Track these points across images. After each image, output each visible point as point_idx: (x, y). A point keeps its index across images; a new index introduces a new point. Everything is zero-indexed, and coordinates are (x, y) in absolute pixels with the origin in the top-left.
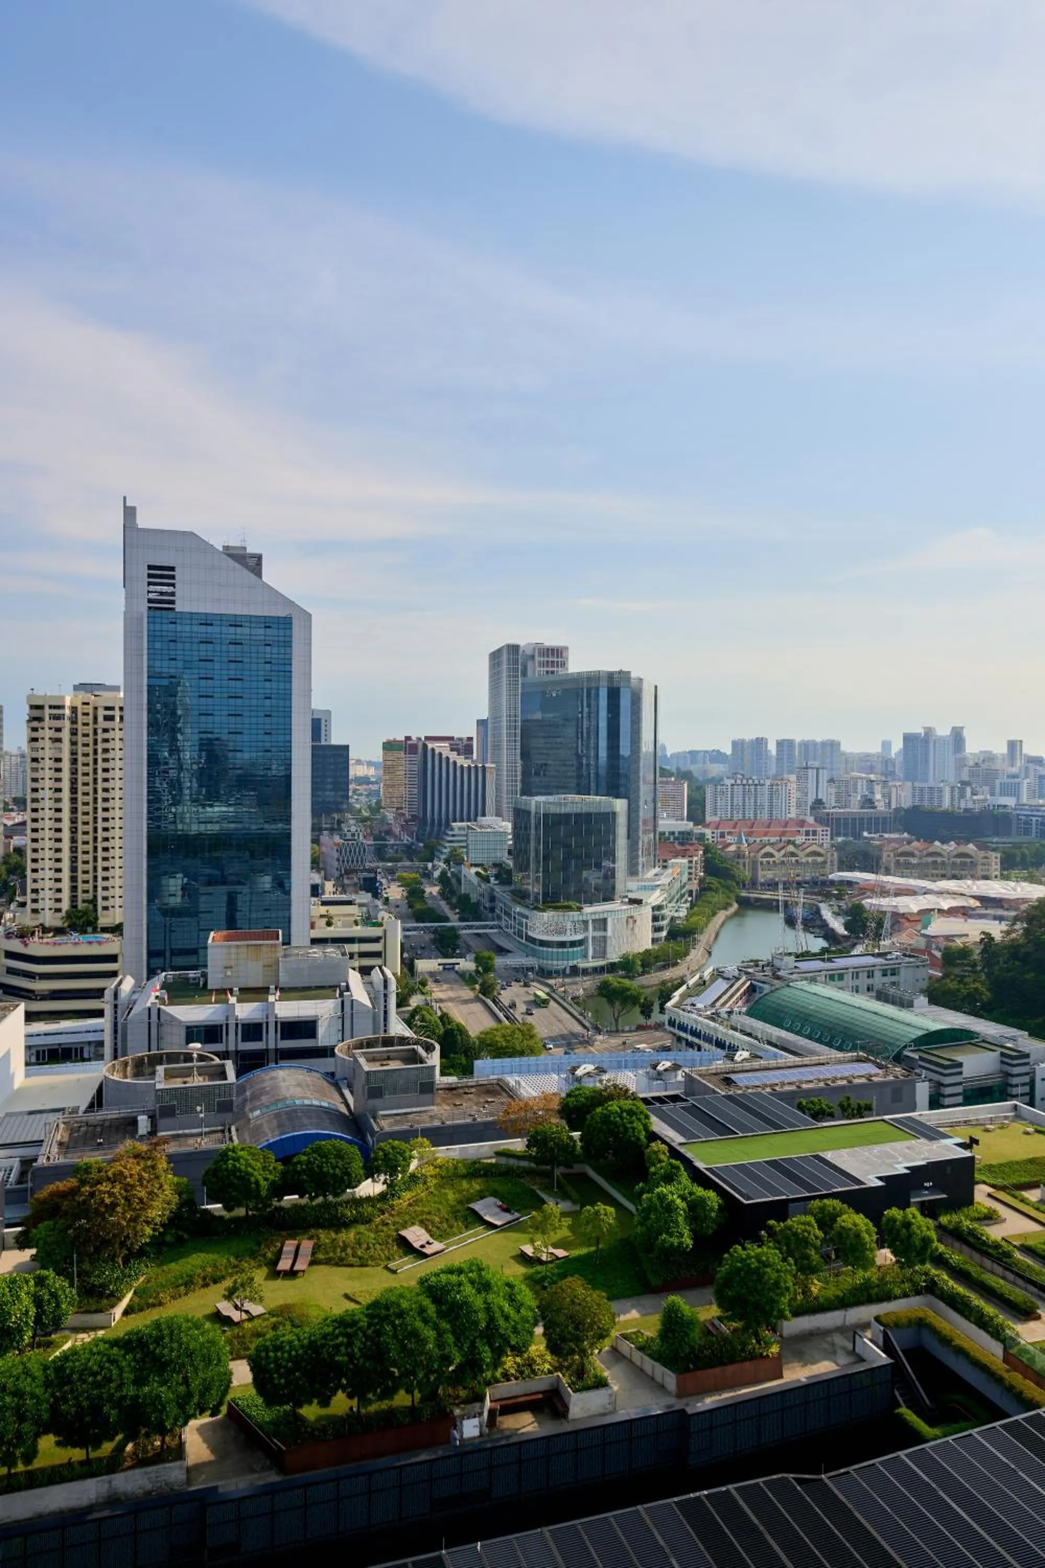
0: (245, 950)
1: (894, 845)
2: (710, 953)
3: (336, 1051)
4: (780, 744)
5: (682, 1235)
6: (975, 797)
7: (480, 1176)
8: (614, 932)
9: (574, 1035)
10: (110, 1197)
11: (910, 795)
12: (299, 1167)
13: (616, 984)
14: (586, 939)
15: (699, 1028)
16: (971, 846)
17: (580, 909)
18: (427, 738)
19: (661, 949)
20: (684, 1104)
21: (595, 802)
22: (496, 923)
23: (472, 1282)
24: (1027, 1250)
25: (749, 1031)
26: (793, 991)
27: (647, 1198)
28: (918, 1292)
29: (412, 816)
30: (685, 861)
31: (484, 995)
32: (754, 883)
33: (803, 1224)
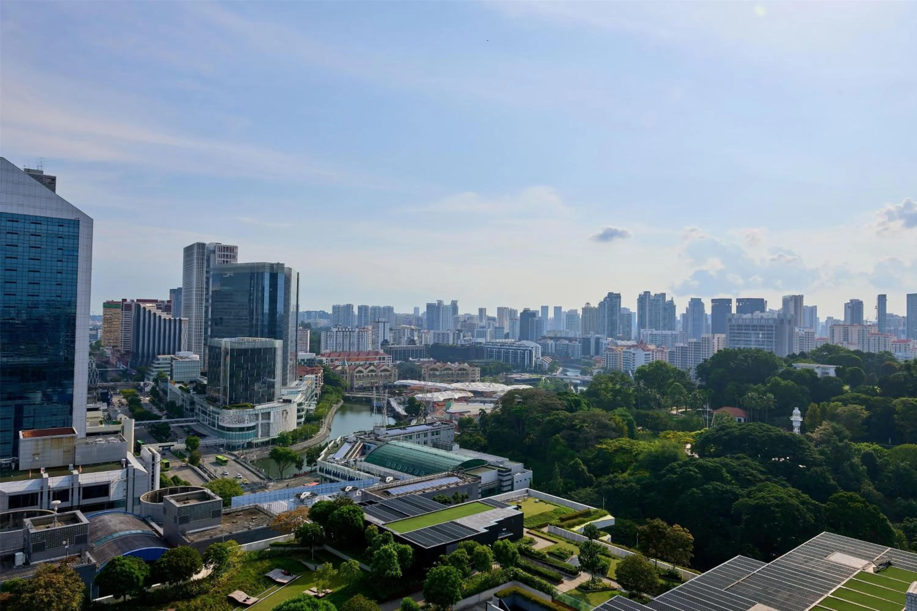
0: (50, 441)
1: (427, 365)
2: (330, 430)
3: (141, 499)
4: (360, 308)
5: (397, 569)
6: (465, 338)
7: (267, 558)
8: (274, 419)
9: (254, 484)
10: (46, 597)
11: (432, 338)
12: (162, 565)
13: (281, 451)
14: (257, 424)
15: (338, 472)
16: (466, 364)
17: (253, 407)
18: (138, 300)
19: (303, 429)
20: (377, 505)
21: (260, 342)
22: (195, 418)
23: (308, 605)
24: (550, 554)
25: (367, 470)
26: (390, 446)
27: (377, 553)
28: (510, 580)
29: (126, 351)
30: (314, 376)
31: (192, 464)
32: (352, 388)
33: (461, 553)
